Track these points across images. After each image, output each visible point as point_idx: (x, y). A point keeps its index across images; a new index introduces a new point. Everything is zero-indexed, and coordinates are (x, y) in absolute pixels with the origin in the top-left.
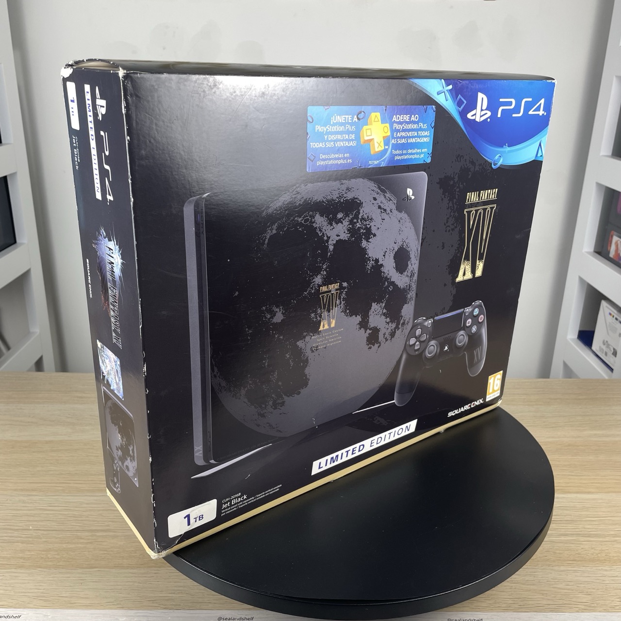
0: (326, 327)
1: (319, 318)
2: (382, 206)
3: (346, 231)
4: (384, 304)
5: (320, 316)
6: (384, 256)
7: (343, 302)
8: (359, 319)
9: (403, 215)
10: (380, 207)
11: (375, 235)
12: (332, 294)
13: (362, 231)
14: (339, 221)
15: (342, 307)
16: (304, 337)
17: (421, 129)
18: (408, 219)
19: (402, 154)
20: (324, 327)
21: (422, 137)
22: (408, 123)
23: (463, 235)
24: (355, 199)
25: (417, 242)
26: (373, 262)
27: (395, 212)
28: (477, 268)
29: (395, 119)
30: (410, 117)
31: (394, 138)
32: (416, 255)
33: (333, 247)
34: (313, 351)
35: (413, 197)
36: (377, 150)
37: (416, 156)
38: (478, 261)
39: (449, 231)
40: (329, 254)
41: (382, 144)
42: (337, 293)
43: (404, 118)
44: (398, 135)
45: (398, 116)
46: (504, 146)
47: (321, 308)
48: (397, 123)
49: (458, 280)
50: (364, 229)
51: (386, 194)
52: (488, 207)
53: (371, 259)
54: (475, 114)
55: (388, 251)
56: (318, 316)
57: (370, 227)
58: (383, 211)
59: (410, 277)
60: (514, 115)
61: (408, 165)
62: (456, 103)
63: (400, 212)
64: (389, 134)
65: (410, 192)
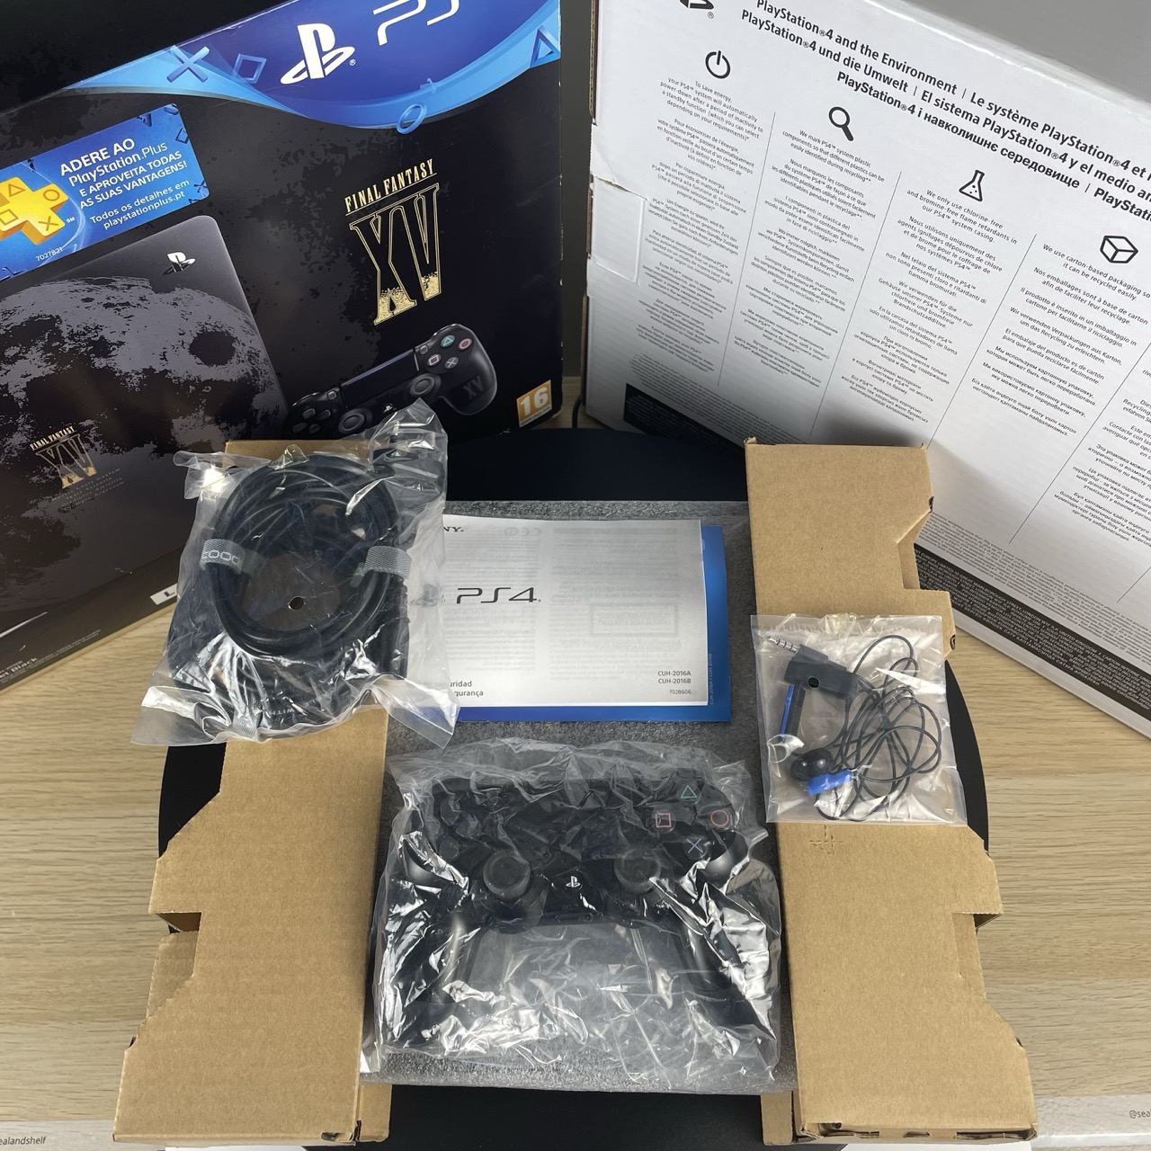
0: (76, 479)
1: (53, 477)
2: (112, 301)
3: (45, 364)
4: (202, 413)
5: (54, 473)
6: (164, 358)
7: (97, 444)
8: (150, 447)
9: (178, 292)
10: (107, 306)
11: (121, 343)
12: (66, 443)
13: (83, 350)
14: (16, 358)
15: (99, 448)
16: (36, 504)
17: (151, 157)
18: (196, 294)
19: (121, 214)
20: (70, 481)
21: (162, 167)
22: (107, 162)
23: (363, 260)
24: (35, 318)
25: (240, 314)
26: (141, 376)
27: (156, 297)
28: (423, 288)
29: (64, 169)
30: (110, 151)
31: (85, 199)
32: (248, 328)
33: (24, 393)
34: (65, 512)
35: (191, 261)
36: (45, 233)
37: (161, 203)
38: (422, 280)
39: (320, 268)
40: (20, 404)
41: (55, 219)
42: (76, 439)
43: (93, 159)
44: (92, 189)
45: (71, 163)
46: (421, 87)
47: (48, 465)
48: (75, 173)
49: (377, 321)
50: (88, 346)
51: (113, 284)
52: (419, 195)
53: (133, 374)
54: (306, 69)
55: (169, 350)
56: (48, 475)
57: (102, 337)
58: (119, 307)
59: (249, 360)
60: (429, 23)
61: (148, 223)
62: (235, 73)
63: (169, 290)
64: (64, 197)
65: (177, 257)
